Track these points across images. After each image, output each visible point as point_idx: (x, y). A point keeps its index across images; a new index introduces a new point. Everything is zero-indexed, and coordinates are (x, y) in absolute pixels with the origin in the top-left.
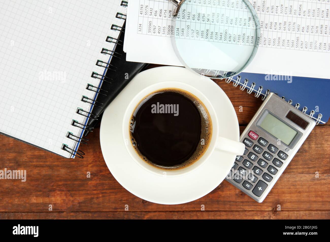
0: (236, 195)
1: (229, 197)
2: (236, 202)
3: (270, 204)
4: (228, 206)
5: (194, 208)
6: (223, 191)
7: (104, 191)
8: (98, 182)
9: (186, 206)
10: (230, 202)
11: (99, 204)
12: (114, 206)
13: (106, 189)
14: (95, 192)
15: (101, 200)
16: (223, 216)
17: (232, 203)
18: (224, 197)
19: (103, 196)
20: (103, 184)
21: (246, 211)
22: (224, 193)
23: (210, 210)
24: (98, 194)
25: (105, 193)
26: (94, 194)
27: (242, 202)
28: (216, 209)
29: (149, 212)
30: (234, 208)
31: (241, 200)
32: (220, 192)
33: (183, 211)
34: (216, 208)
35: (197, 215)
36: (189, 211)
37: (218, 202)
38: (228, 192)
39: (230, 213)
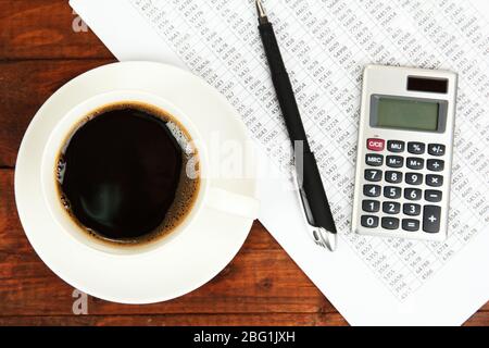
0: (257, 285)
1: (244, 289)
2: (256, 298)
3: (315, 302)
4: (241, 305)
5: (183, 308)
6: (233, 279)
7: (26, 280)
8: (15, 264)
9: (169, 305)
10: (246, 297)
11: (17, 302)
12: (43, 305)
13: (30, 277)
14: (11, 282)
15: (21, 295)
16: (232, 321)
17: (248, 300)
18: (234, 289)
19: (24, 289)
20: (24, 268)
21: (272, 313)
22: (236, 282)
23: (211, 311)
24: (15, 285)
25: (28, 283)
26: (9, 286)
27: (267, 298)
28: (222, 311)
29: (105, 316)
30: (251, 309)
31: (265, 295)
32: (229, 282)
33: (164, 315)
34: (221, 308)
35: (187, 322)
36: (175, 314)
37: (225, 298)
38: (243, 281)
39: (244, 318)
